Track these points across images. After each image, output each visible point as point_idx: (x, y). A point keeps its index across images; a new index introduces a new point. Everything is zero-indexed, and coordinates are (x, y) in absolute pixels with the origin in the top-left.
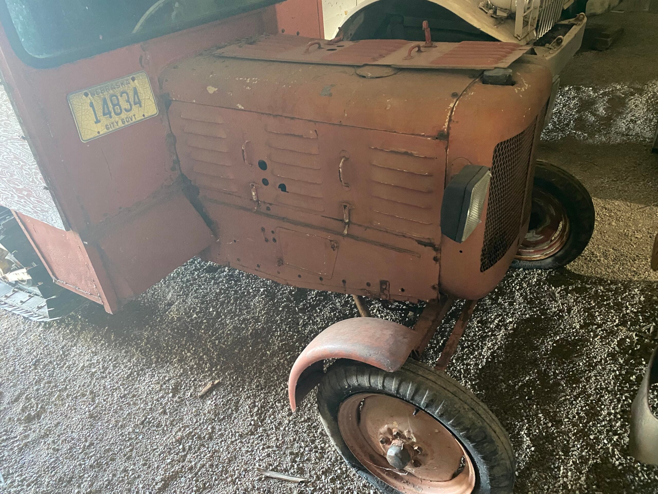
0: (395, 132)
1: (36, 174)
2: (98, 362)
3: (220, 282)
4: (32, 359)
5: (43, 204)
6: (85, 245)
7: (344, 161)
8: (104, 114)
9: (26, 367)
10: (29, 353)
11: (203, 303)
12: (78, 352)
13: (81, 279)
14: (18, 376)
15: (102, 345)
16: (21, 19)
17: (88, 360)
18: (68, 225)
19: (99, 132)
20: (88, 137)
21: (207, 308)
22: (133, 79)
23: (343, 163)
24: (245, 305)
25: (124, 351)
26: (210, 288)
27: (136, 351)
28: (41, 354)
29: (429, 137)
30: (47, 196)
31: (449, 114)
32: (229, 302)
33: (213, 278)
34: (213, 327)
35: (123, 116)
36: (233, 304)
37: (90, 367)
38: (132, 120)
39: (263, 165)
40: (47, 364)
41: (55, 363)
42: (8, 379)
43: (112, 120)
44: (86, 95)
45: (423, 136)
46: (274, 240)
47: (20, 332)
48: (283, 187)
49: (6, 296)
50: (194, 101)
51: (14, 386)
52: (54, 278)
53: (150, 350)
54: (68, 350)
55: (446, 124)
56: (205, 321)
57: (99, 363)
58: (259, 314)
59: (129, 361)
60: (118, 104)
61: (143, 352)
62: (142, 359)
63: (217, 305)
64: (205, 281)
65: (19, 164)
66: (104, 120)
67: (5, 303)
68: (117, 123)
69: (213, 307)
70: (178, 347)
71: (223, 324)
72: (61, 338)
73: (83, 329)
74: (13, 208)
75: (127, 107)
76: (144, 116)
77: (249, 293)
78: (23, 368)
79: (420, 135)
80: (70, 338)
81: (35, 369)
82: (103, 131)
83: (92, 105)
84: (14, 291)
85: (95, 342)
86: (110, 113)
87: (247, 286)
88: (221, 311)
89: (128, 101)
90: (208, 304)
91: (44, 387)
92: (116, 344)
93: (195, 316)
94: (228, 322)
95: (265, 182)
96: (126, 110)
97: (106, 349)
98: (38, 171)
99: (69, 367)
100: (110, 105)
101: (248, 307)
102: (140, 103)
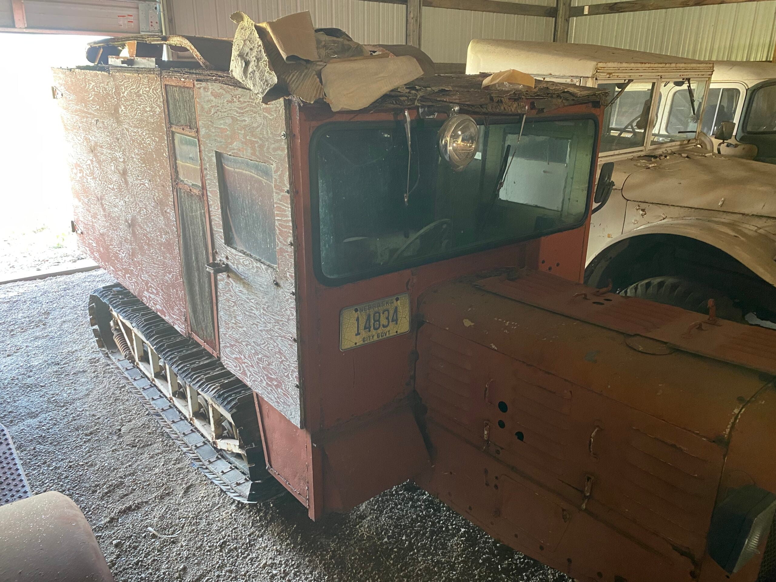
0: (664, 420)
1: (293, 371)
2: (280, 564)
3: (418, 507)
4: (220, 539)
5: (288, 398)
6: (313, 446)
7: (598, 431)
8: (365, 328)
9: (213, 545)
10: (218, 531)
11: (396, 527)
12: (263, 545)
13: (295, 476)
14: (204, 554)
15: (287, 545)
16: (327, 246)
17: (271, 558)
18: (304, 423)
19: (356, 344)
20: (346, 347)
21: (400, 535)
22: (397, 299)
23: (596, 433)
24: (441, 544)
25: (307, 559)
26: (407, 511)
27: (320, 564)
28: (229, 536)
29: (704, 437)
30: (296, 393)
31: (732, 421)
32: (424, 534)
33: (411, 499)
34: (403, 559)
35: (379, 331)
36: (428, 538)
37: (272, 567)
38: (386, 335)
39: (503, 407)
40: (232, 550)
41: (240, 551)
42: (194, 555)
43: (370, 334)
44: (356, 310)
45: (697, 434)
46: (496, 486)
47: (214, 505)
48: (520, 436)
49: (209, 461)
50: (448, 329)
51: (198, 564)
52: (268, 465)
53: (334, 566)
54: (254, 540)
55: (728, 430)
56: (395, 550)
57: (282, 565)
58: (455, 560)
59: (311, 573)
60: (379, 321)
61: (327, 567)
62: (324, 575)
63: (411, 533)
64: (403, 500)
65: (281, 358)
66: (364, 333)
67: (207, 468)
68: (373, 337)
69: (407, 536)
70: (364, 573)
71: (414, 559)
72: (250, 524)
73: (272, 520)
74: (257, 391)
75: (385, 324)
76: (397, 332)
77: (447, 530)
78: (210, 547)
79: (693, 432)
80: (258, 527)
81: (221, 551)
82: (360, 342)
83: (358, 320)
84: (217, 457)
85: (281, 540)
86: (370, 327)
87: (446, 520)
88: (414, 543)
89: (387, 318)
90: (402, 530)
91: (225, 575)
92: (301, 548)
93: (386, 540)
94: (420, 559)
95: (502, 424)
96: (384, 326)
97: (290, 551)
98: (296, 370)
99: (251, 559)
100: (372, 321)
101: (444, 546)
102: (397, 320)
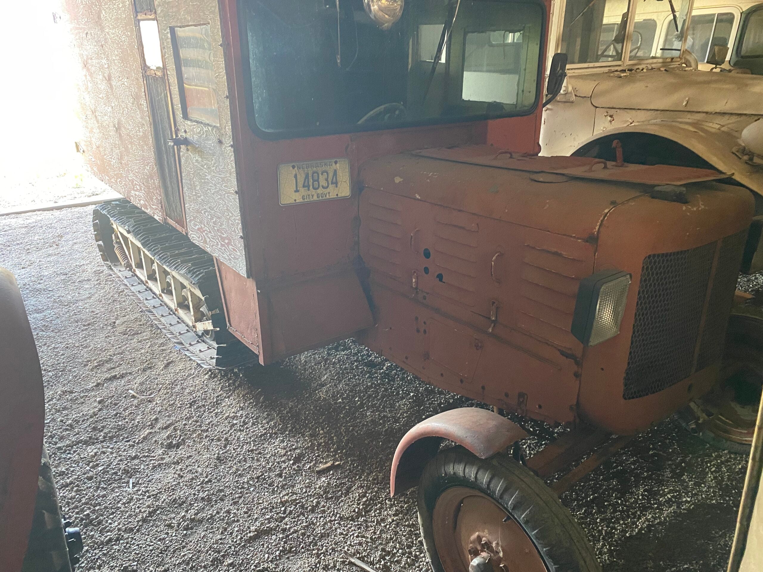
0: (548, 231)
1: (238, 224)
2: (241, 416)
3: (374, 377)
4: (190, 399)
5: (236, 251)
6: (258, 293)
7: (498, 255)
8: (304, 186)
9: (184, 404)
10: (190, 393)
11: (350, 391)
12: (228, 404)
13: (248, 328)
14: (175, 409)
15: (249, 404)
16: (260, 100)
17: (233, 412)
18: (250, 274)
19: (295, 200)
20: (285, 203)
21: (354, 397)
22: (336, 163)
23: (497, 257)
24: (390, 404)
25: (266, 413)
26: (363, 380)
27: (277, 416)
28: (199, 397)
29: (580, 239)
30: (240, 244)
31: (601, 219)
32: (376, 397)
33: (369, 372)
34: (353, 414)
35: (320, 191)
36: (379, 400)
37: (233, 419)
38: (326, 196)
39: (427, 254)
40: (200, 407)
41: (207, 407)
42: (166, 410)
43: (309, 193)
44: (293, 167)
45: (574, 237)
46: (425, 332)
47: (190, 375)
48: (440, 277)
49: (190, 344)
50: (382, 189)
51: (169, 416)
52: (228, 324)
53: (289, 418)
54: (221, 400)
55: (597, 228)
56: (347, 407)
57: (242, 417)
58: (400, 415)
59: (268, 423)
60: (318, 181)
61: (283, 419)
62: (279, 425)
63: (364, 396)
64: (361, 372)
65: (229, 215)
66: (303, 191)
67: (188, 350)
68: (313, 196)
69: (360, 397)
70: (315, 423)
71: (363, 414)
72: (220, 389)
73: (239, 386)
74: (215, 255)
75: (324, 185)
76: (337, 195)
77: (398, 394)
78: (181, 404)
79: (571, 236)
80: (227, 391)
81: (190, 407)
82: (299, 200)
83: (296, 176)
84: (198, 341)
85: (245, 400)
86: (308, 187)
87: (398, 388)
88: (365, 403)
89: (327, 180)
90: (356, 394)
91: (191, 424)
92: (262, 406)
93: (340, 400)
94: (368, 414)
95: (426, 270)
96: (323, 187)
97: (252, 408)
98: (240, 222)
99: (216, 414)
100: (310, 178)
101: (392, 406)
102: (336, 183)
